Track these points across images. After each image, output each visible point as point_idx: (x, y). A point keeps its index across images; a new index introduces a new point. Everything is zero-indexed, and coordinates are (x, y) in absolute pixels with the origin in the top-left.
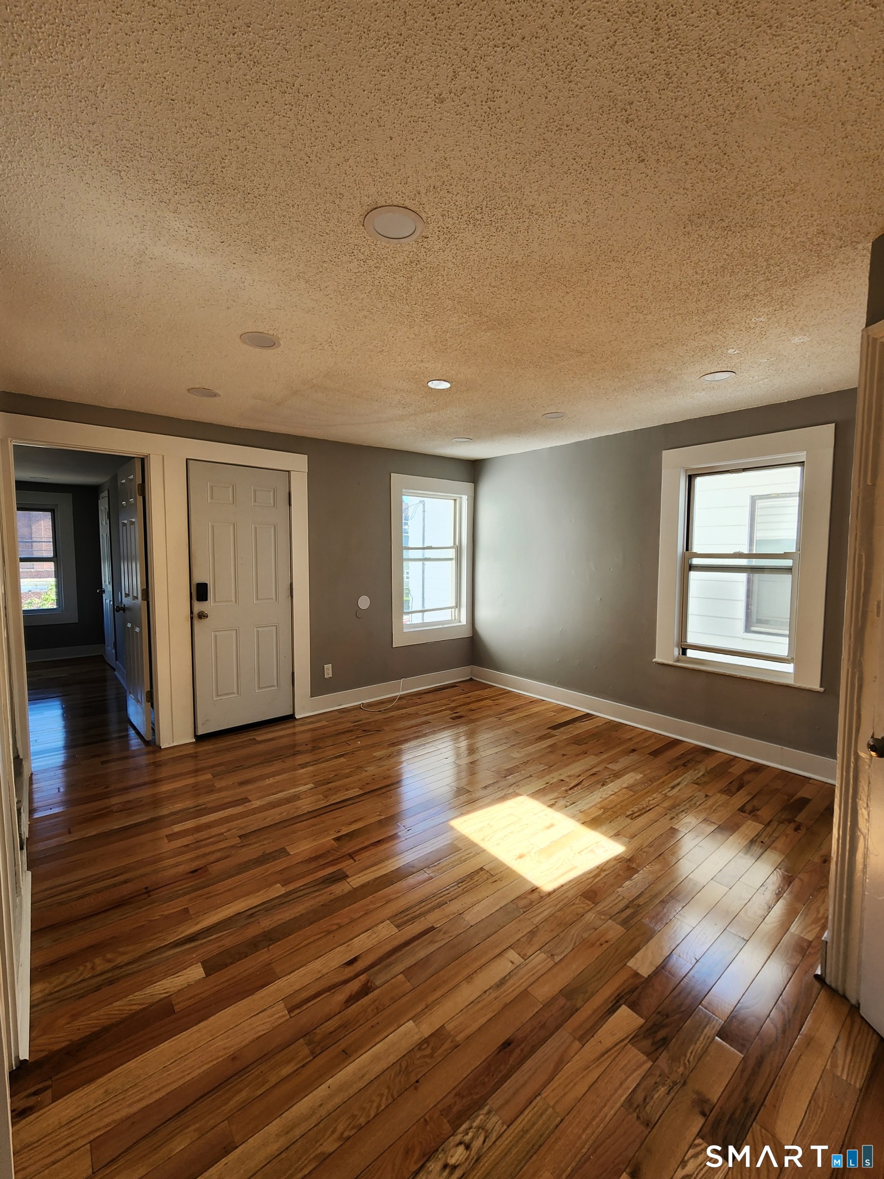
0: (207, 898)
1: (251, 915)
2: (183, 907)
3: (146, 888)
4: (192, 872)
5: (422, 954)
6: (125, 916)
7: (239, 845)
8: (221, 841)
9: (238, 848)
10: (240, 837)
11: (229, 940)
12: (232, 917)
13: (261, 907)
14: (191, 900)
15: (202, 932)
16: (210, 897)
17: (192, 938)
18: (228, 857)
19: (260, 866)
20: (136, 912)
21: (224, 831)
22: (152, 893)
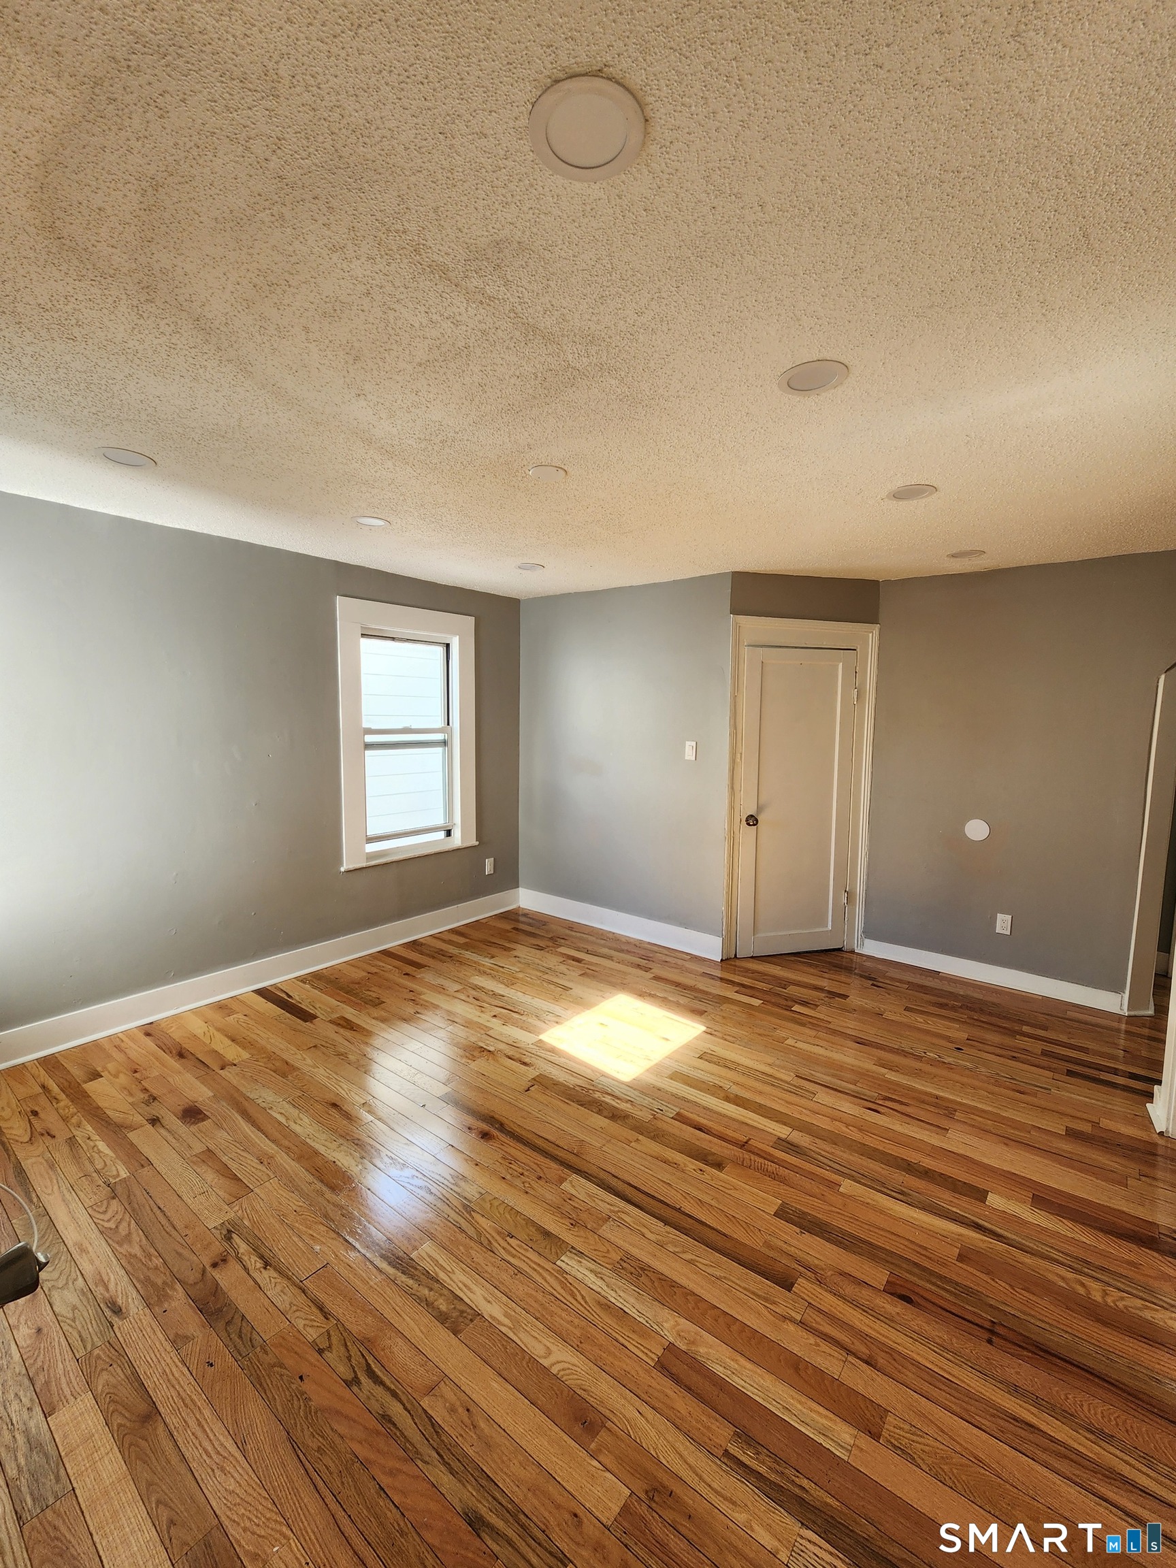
0: (925, 1249)
1: (902, 1195)
2: (961, 1265)
3: (990, 1342)
4: (907, 1300)
5: (829, 1078)
6: (1043, 1325)
7: (809, 1274)
8: (820, 1311)
9: (815, 1273)
10: (788, 1286)
11: (944, 1197)
12: (919, 1208)
13: (885, 1190)
14: (944, 1265)
15: (963, 1223)
16: (921, 1246)
17: (978, 1227)
18: (843, 1274)
19: (827, 1224)
20: (1025, 1317)
21: (791, 1327)
22: (987, 1325)
